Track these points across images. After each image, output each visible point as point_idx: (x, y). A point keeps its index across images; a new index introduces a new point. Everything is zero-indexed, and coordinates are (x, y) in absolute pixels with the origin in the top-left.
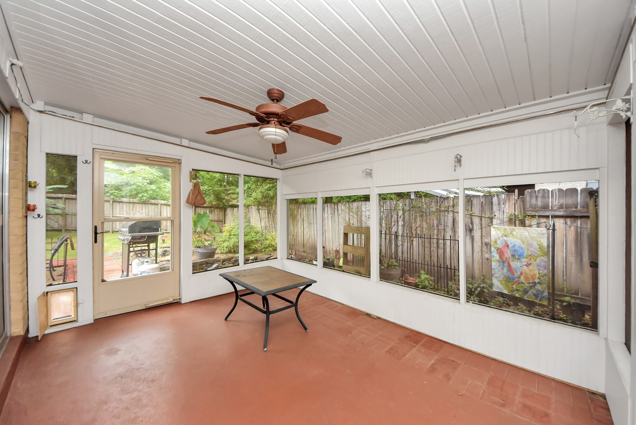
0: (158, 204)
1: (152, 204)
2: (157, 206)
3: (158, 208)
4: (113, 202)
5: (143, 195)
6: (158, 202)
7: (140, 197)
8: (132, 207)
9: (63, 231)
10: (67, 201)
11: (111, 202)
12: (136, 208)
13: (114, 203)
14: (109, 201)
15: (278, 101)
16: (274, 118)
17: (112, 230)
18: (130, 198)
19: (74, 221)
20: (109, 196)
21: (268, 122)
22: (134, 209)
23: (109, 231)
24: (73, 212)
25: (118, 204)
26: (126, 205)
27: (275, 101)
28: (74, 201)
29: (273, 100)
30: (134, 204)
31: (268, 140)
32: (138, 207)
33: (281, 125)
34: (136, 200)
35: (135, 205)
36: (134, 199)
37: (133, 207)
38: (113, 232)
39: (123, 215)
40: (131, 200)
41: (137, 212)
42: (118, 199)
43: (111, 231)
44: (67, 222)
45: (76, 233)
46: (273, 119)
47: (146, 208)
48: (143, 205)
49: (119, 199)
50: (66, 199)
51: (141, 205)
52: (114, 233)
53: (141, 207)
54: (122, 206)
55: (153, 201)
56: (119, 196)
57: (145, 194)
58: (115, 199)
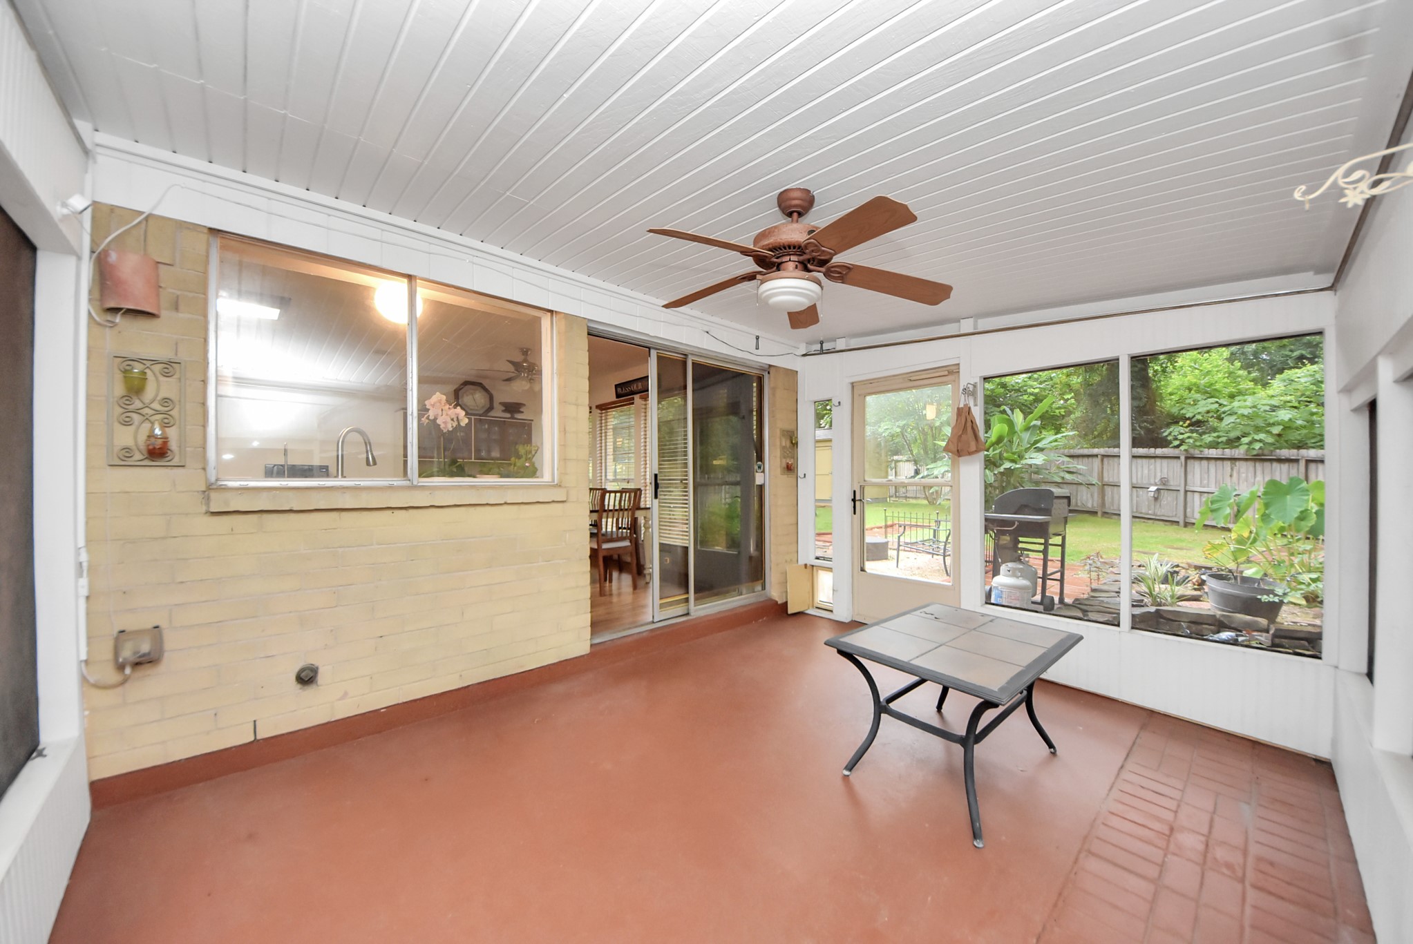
0: (1297, 461)
1: (1280, 460)
2: (1295, 465)
3: (1300, 471)
4: (1187, 458)
5: (1253, 438)
6: (1298, 455)
7: (1247, 444)
8: (1229, 469)
9: (1099, 514)
10: (1105, 460)
11: (1183, 458)
12: (1239, 473)
13: (1190, 462)
14: (1178, 458)
15: (800, 215)
16: (790, 255)
17: (1185, 520)
18: (1224, 449)
19: (1116, 497)
20: (1178, 447)
21: (778, 267)
22: (1235, 474)
23: (1178, 522)
24: (1116, 480)
25: (1197, 464)
26: (1214, 467)
27: (795, 215)
28: (1116, 459)
29: (790, 215)
30: (1233, 462)
31: (777, 308)
32: (1242, 470)
33: (807, 270)
34: (1240, 452)
35: (1237, 463)
36: (1233, 450)
37: (1232, 469)
38: (1186, 525)
39: (1208, 487)
40: (1228, 453)
41: (1241, 482)
42: (1196, 453)
43: (1182, 523)
44: (1106, 498)
45: (1120, 520)
46: (787, 258)
47: (1265, 472)
48: (1258, 465)
49: (1199, 452)
50: (1104, 456)
51: (1250, 464)
52: (1189, 527)
53: (1251, 469)
54: (1206, 467)
55: (1285, 453)
56: (1201, 445)
57: (1262, 436)
58: (1192, 451)
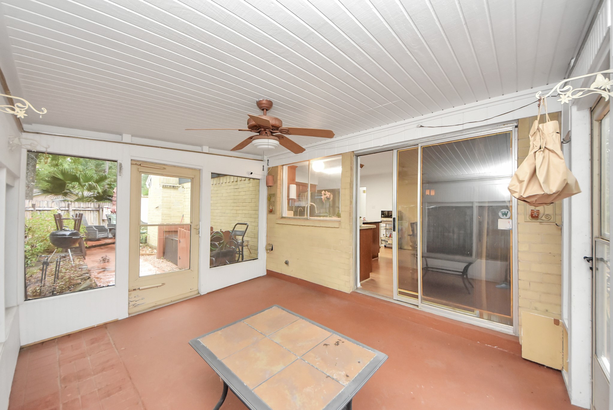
15: (267, 110)
29: (263, 110)
